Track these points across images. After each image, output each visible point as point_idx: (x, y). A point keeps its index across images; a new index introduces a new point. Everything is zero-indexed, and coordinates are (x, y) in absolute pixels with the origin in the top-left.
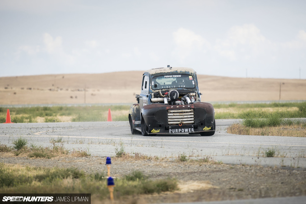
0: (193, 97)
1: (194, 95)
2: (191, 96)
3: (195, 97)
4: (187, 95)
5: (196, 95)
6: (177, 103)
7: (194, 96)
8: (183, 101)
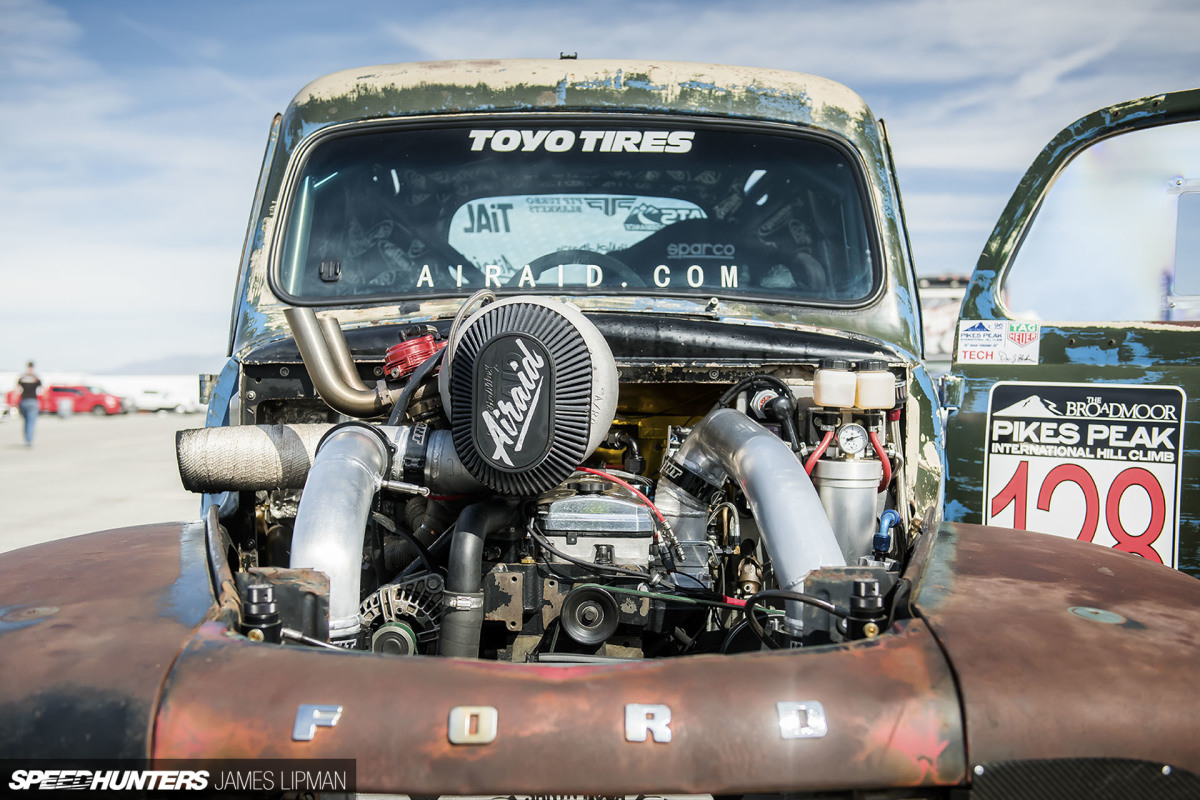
0: (851, 438)
1: (868, 403)
2: (832, 416)
3: (881, 438)
4: (770, 405)
5: (898, 413)
6: (571, 536)
7: (866, 419)
8: (693, 485)
